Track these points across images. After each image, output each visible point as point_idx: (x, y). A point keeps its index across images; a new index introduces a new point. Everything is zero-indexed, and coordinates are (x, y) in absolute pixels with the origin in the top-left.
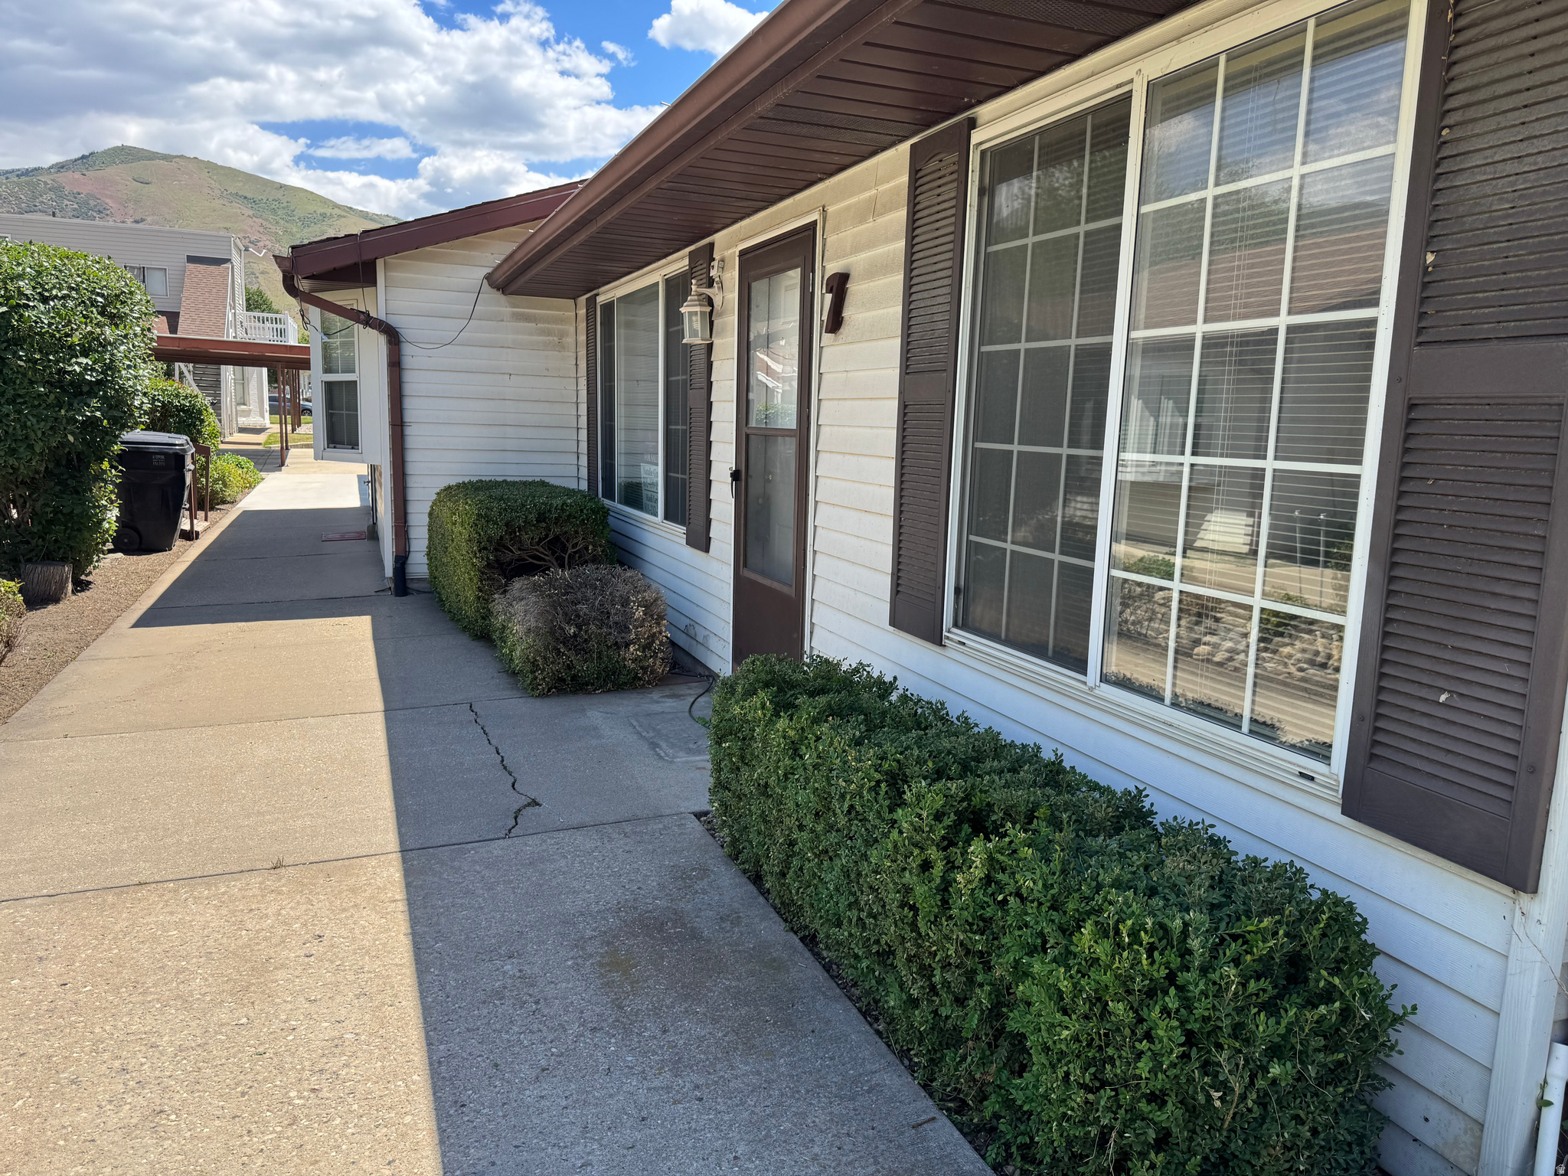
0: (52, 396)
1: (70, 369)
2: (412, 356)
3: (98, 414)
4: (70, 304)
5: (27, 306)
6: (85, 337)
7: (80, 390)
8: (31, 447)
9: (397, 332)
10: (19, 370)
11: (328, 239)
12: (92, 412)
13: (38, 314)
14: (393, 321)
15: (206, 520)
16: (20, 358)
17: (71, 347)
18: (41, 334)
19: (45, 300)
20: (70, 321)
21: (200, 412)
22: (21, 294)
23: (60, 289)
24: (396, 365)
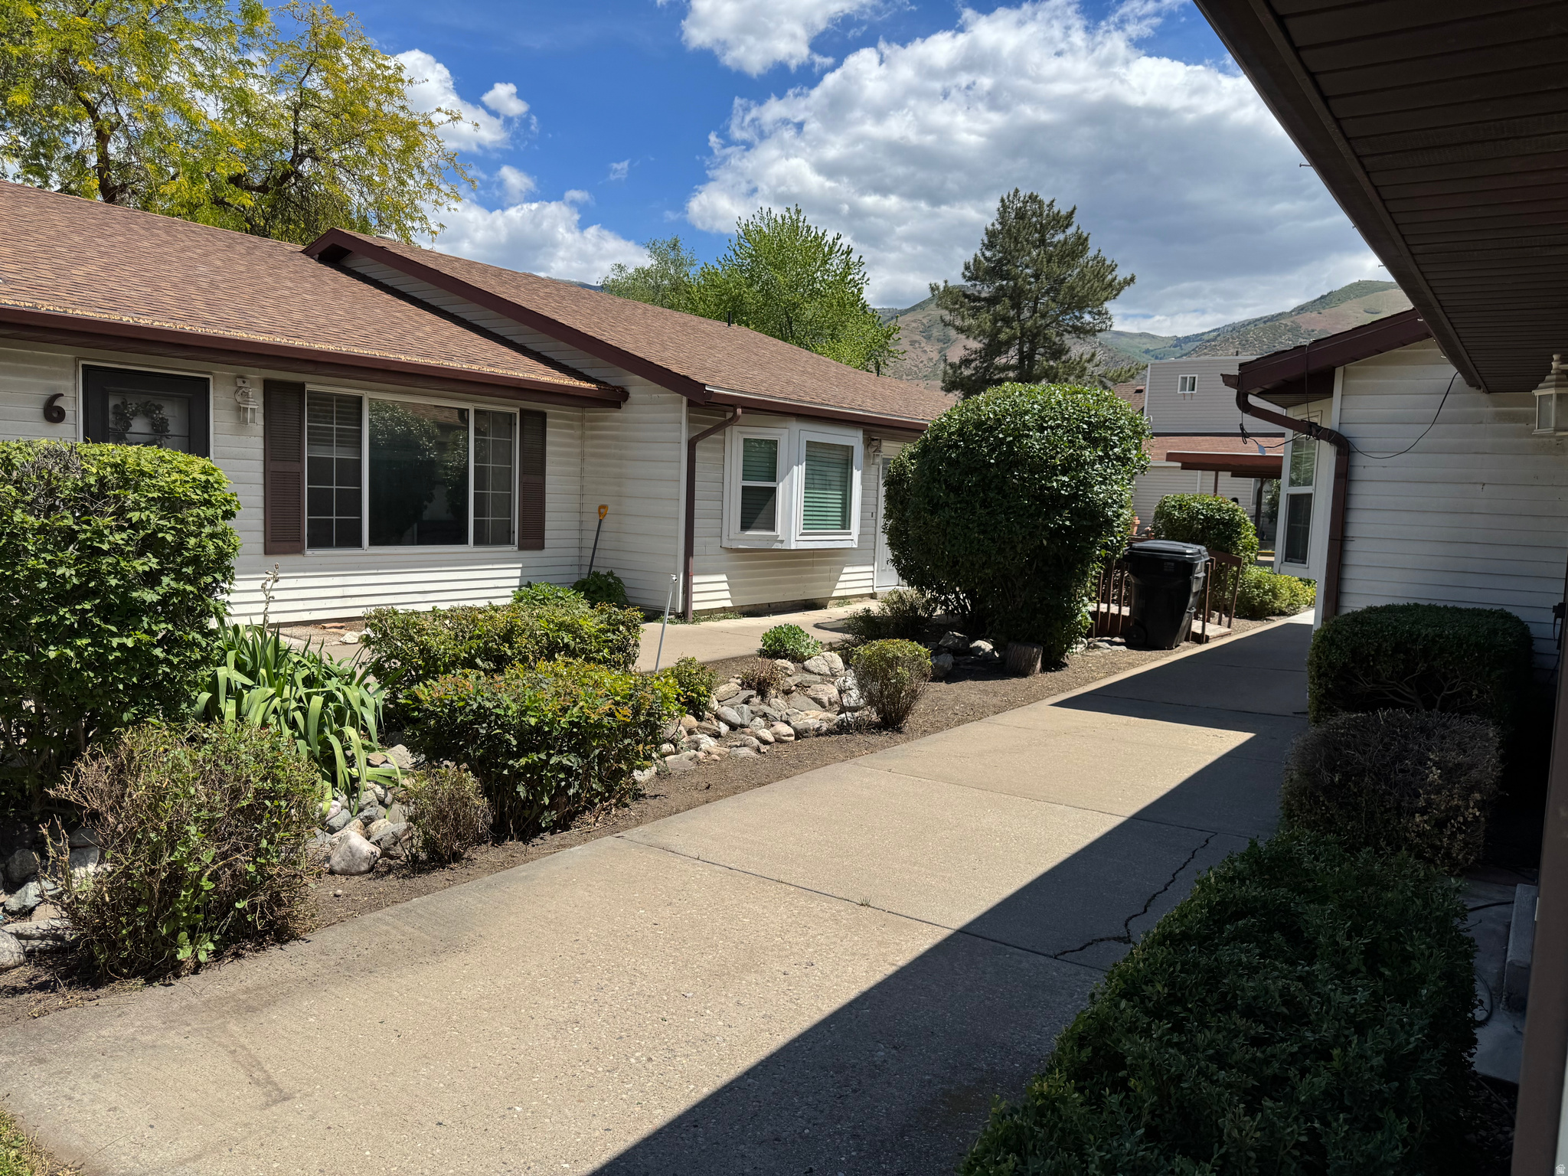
0: (1034, 507)
1: (1049, 485)
2: (1365, 467)
3: (1068, 523)
4: (1060, 432)
5: (1028, 436)
6: (1066, 459)
7: (1055, 502)
8: (1013, 548)
9: (1348, 442)
10: (1015, 488)
11: (1277, 353)
12: (1063, 521)
13: (1035, 442)
14: (1347, 431)
15: (1229, 627)
16: (1014, 477)
17: (1055, 467)
18: (1032, 457)
19: (1042, 429)
20: (1056, 446)
21: (1239, 525)
22: (1024, 425)
23: (1055, 420)
24: (1344, 478)
